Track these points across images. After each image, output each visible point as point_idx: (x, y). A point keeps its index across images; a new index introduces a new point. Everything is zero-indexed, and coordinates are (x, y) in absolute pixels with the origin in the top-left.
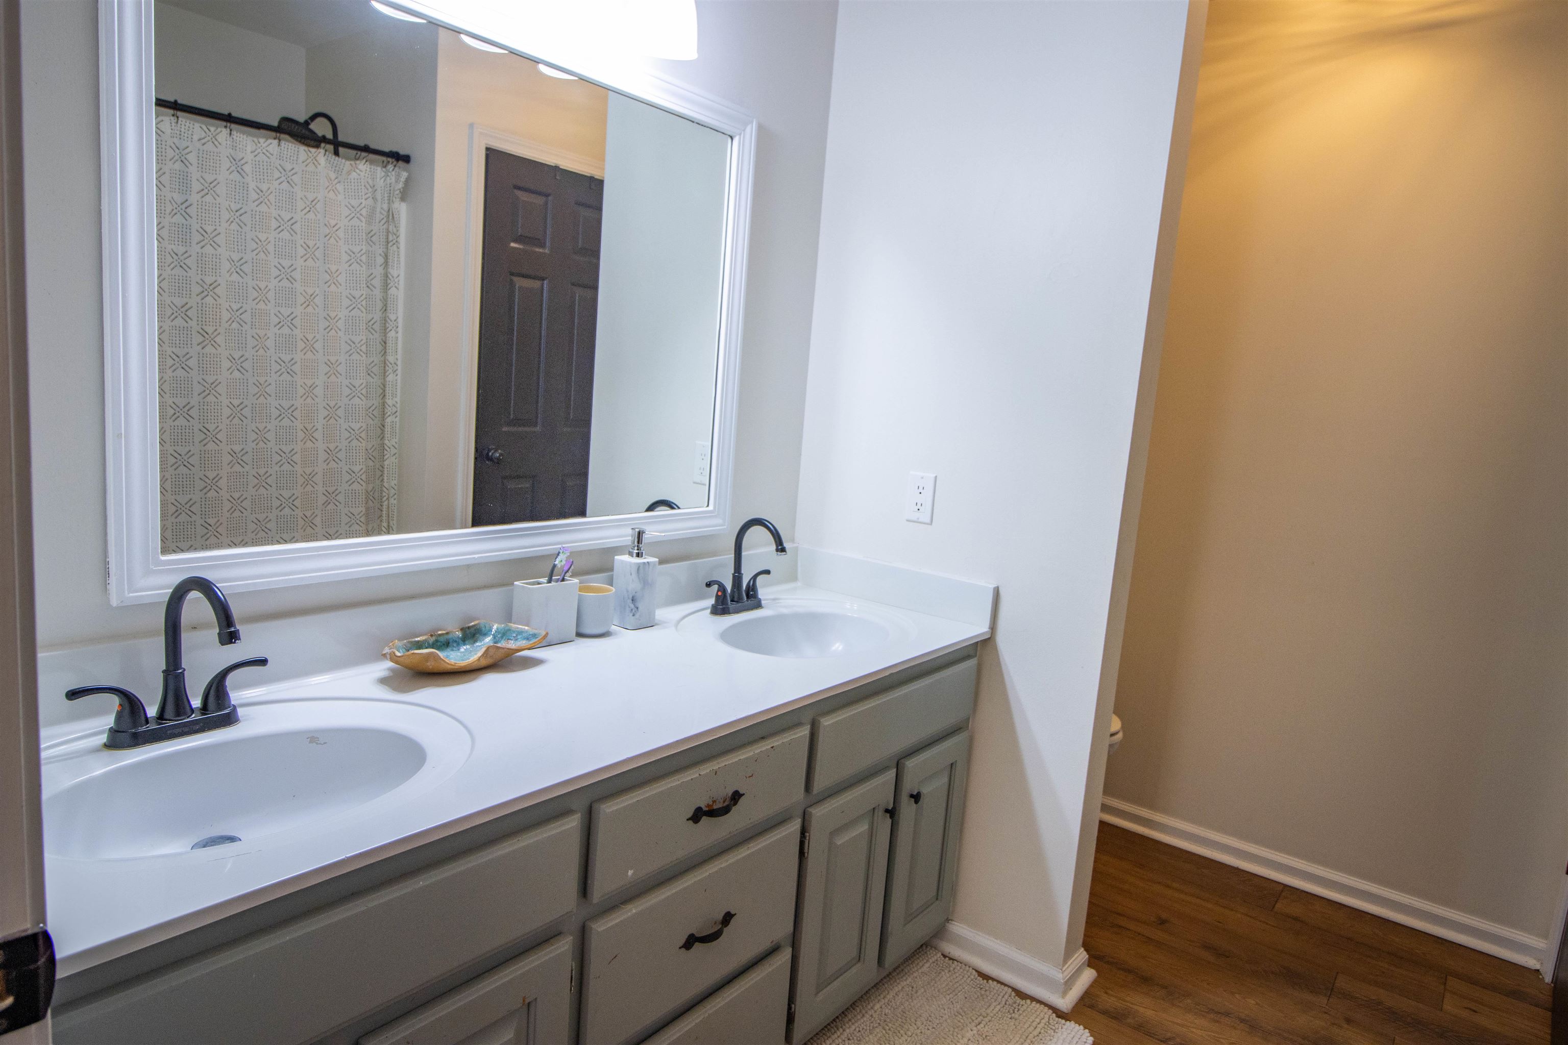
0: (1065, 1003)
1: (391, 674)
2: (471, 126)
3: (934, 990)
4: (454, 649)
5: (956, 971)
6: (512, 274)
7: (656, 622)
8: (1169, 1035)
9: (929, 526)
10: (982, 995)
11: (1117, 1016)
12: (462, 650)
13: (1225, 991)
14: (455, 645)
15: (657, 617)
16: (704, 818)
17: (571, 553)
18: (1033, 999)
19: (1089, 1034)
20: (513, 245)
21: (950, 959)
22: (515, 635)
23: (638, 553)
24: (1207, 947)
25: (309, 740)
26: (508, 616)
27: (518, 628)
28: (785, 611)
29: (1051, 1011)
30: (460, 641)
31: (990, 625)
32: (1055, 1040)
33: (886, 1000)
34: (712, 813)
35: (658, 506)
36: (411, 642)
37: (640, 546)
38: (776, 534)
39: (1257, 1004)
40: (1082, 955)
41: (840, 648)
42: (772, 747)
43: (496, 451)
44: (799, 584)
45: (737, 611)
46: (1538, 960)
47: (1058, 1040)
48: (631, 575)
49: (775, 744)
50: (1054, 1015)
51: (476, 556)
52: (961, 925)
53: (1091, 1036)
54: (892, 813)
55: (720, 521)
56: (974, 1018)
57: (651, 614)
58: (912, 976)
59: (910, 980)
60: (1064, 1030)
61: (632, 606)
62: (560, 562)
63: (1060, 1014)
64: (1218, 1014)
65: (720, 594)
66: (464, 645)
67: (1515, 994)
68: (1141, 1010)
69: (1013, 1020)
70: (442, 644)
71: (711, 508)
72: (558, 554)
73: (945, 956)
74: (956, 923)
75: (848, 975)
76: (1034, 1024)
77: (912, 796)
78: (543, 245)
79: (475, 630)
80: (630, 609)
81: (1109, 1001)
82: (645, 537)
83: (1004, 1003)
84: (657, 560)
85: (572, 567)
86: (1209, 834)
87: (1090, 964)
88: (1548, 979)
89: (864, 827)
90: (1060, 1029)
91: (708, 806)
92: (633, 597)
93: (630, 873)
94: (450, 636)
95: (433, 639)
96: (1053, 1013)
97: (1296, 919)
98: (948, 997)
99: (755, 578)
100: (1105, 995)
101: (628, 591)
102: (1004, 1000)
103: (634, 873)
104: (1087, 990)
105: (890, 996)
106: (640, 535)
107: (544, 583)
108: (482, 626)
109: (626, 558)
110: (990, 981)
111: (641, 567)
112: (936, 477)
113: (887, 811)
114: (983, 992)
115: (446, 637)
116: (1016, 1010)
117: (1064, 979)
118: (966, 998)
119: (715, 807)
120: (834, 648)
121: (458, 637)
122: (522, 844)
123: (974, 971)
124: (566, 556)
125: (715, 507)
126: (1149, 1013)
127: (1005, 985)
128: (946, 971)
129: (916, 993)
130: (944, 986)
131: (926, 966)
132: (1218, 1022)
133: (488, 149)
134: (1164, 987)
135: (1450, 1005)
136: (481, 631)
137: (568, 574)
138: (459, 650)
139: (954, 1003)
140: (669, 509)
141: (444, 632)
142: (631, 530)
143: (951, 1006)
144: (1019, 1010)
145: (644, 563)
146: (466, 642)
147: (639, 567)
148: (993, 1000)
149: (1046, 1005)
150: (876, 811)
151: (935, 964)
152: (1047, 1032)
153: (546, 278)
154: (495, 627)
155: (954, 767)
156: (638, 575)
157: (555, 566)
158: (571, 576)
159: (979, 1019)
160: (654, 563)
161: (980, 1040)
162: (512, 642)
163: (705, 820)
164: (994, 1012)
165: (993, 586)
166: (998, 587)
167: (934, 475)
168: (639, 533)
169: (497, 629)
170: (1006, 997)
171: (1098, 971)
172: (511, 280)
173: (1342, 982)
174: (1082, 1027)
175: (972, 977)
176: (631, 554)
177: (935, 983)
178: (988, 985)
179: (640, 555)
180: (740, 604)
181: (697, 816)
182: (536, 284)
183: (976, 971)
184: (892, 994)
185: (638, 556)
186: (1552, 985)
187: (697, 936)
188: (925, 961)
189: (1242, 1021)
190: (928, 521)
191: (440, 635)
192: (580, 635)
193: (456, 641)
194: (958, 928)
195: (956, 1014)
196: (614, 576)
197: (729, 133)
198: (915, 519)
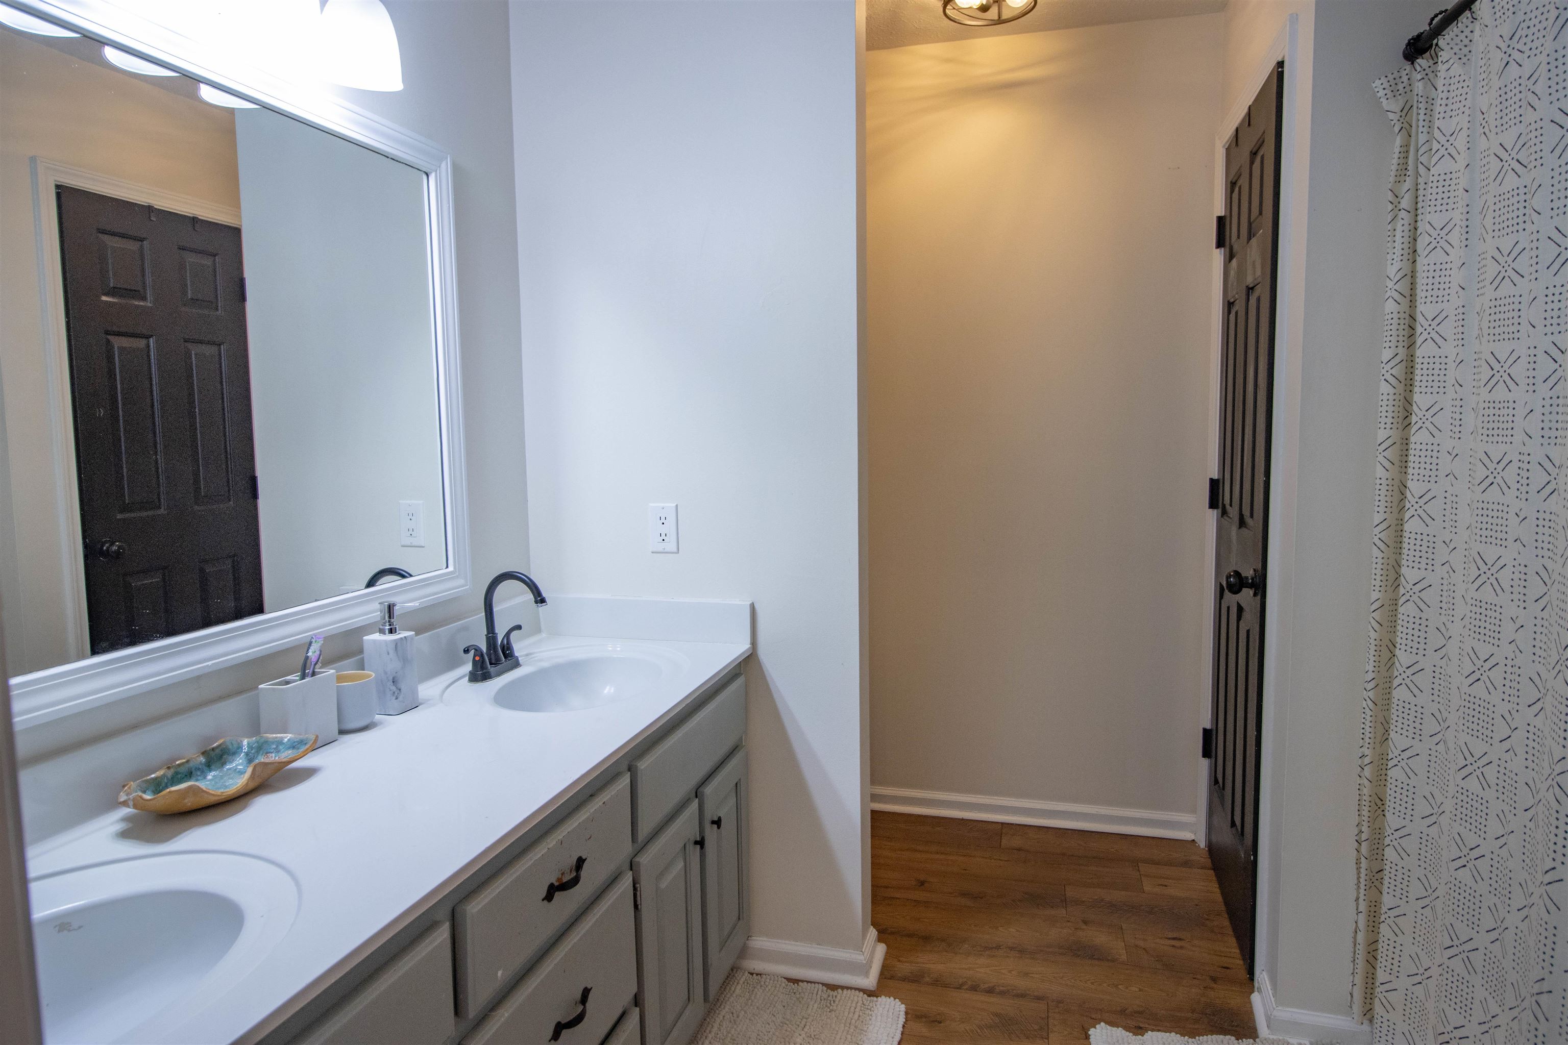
0: (870, 981)
1: (130, 825)
2: (33, 159)
3: (754, 1009)
4: (199, 778)
5: (767, 984)
6: (107, 333)
7: (420, 701)
8: (961, 981)
9: (677, 555)
10: (798, 999)
11: (915, 979)
12: (209, 777)
13: (990, 928)
14: (199, 773)
15: (420, 696)
16: (557, 893)
17: (326, 639)
18: (843, 988)
19: (900, 1003)
20: (104, 298)
21: (757, 975)
22: (274, 746)
23: (391, 629)
24: (964, 894)
25: (57, 928)
26: (255, 727)
27: (276, 738)
28: (545, 664)
29: (861, 993)
30: (205, 768)
31: (751, 641)
32: (874, 1018)
33: (713, 1034)
34: (564, 886)
35: (383, 577)
36: (147, 781)
37: (392, 620)
38: (532, 586)
39: (1017, 931)
40: (873, 933)
41: (612, 691)
42: (604, 803)
43: (112, 544)
44: (544, 635)
45: (499, 674)
46: (1192, 832)
47: (876, 1017)
48: (388, 654)
49: (605, 800)
50: (865, 995)
51: (210, 663)
52: (761, 939)
53: (902, 1003)
54: (701, 843)
55: (461, 582)
56: (798, 1023)
57: (414, 692)
58: (728, 1003)
59: (727, 1007)
60: (878, 1006)
61: (394, 688)
62: (312, 653)
63: (870, 994)
64: (991, 949)
65: (477, 658)
66: (210, 771)
67: (1186, 864)
68: (932, 966)
69: (833, 1012)
70: (184, 776)
71: (451, 568)
72: (310, 644)
73: (752, 974)
74: (755, 938)
75: (684, 1018)
76: (853, 1009)
77: (713, 822)
78: (144, 298)
79: (222, 750)
80: (392, 692)
81: (904, 968)
82: (397, 610)
83: (819, 999)
84: (414, 633)
85: (321, 658)
86: (936, 796)
87: (880, 940)
88: (1202, 844)
89: (680, 865)
90: (875, 1007)
91: (559, 880)
92: (393, 679)
93: (500, 973)
94: (191, 764)
95: (171, 771)
96: (864, 994)
97: (1019, 850)
98: (768, 1011)
99: (508, 635)
100: (898, 963)
101: (386, 673)
102: (818, 996)
103: (503, 973)
104: (883, 963)
105: (715, 1029)
106: (390, 608)
107: (295, 681)
108: (228, 744)
109: (377, 636)
110: (800, 983)
111: (399, 644)
112: (677, 506)
113: (696, 843)
114: (798, 996)
115: (187, 766)
116: (832, 1002)
117: (865, 959)
118: (784, 1007)
119: (564, 880)
120: (606, 692)
121: (201, 763)
122: (400, 973)
123: (783, 979)
124: (319, 644)
125: (455, 568)
126: (940, 967)
127: (815, 983)
128: (759, 987)
129: (738, 1017)
130: (760, 1002)
131: (738, 989)
132: (994, 956)
133: (58, 187)
134: (943, 940)
135: (1148, 886)
136: (229, 750)
137: (317, 666)
138: (205, 778)
139: (775, 1014)
140: (400, 578)
141: (184, 761)
142: (379, 605)
143: (774, 1019)
144: (834, 1001)
145: (401, 638)
146: (213, 767)
147: (396, 644)
148: (809, 1000)
149: (856, 989)
150: (687, 846)
151: (746, 984)
152: (865, 1014)
153: (152, 336)
154: (245, 742)
155: (738, 785)
156: (397, 653)
157: (307, 658)
158: (321, 668)
159: (803, 1023)
160: (411, 637)
161: (811, 1041)
162: (274, 755)
163: (558, 896)
164: (814, 1011)
165: (749, 603)
166: (753, 603)
167: (674, 505)
168: (389, 607)
169: (248, 744)
170: (820, 993)
171: (886, 943)
172: (108, 341)
173: (1070, 892)
174: (892, 998)
175: (784, 985)
176: (382, 631)
177: (752, 1001)
178: (800, 988)
179: (393, 631)
180: (500, 666)
181: (551, 893)
182: (141, 343)
183: (785, 978)
184: (716, 1026)
185: (391, 633)
186: (1207, 849)
187: (563, 1022)
188: (736, 984)
189: (1012, 949)
190: (675, 550)
191: (179, 765)
192: (342, 732)
193: (199, 769)
194: (759, 942)
195: (781, 1024)
196: (366, 661)
197: (424, 169)
198: (661, 550)
